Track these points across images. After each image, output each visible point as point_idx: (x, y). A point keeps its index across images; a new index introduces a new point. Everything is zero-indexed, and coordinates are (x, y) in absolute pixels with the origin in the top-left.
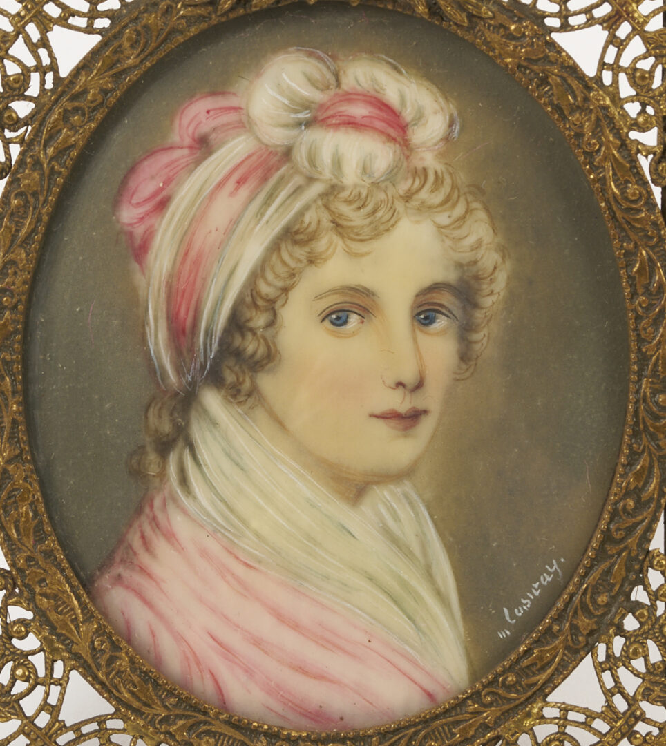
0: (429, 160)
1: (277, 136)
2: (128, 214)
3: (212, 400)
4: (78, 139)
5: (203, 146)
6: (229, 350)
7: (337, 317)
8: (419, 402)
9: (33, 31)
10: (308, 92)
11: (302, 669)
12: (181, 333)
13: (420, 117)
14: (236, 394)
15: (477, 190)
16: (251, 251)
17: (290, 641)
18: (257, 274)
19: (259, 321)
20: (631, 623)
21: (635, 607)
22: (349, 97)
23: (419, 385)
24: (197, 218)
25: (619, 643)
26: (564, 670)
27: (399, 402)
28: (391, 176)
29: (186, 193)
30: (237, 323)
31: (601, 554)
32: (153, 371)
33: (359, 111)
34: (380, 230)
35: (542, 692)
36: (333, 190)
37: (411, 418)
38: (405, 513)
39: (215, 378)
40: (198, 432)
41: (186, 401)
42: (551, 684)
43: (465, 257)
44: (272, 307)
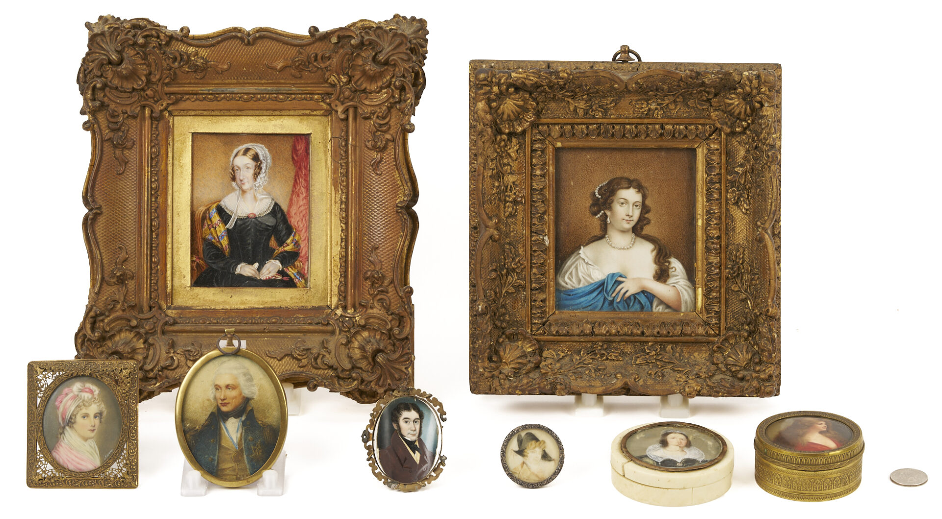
0: (96, 396)
1: (76, 393)
2: (57, 403)
3: (67, 428)
4: (50, 393)
5: (67, 394)
6: (70, 421)
7: (84, 417)
8: (94, 428)
9: (44, 379)
10: (81, 388)
11: (78, 463)
12: (63, 419)
13: (95, 391)
14: (70, 427)
15: (102, 401)
16: (73, 408)
17: (77, 460)
18: (74, 411)
19: (74, 417)
20: (121, 457)
21: (122, 455)
22: (86, 388)
23: (94, 426)
24: (66, 404)
25: (120, 460)
26: (113, 463)
27: (92, 428)
28: (91, 398)
30: (71, 418)
31: (118, 448)
32: (59, 424)
33: (87, 390)
34: (90, 406)
35: (110, 466)
36: (84, 400)
37: (94, 430)
38: (92, 443)
39: (68, 425)
40: (65, 432)
41: (64, 428)
42: (111, 465)
43: (101, 409)
44: (75, 415)
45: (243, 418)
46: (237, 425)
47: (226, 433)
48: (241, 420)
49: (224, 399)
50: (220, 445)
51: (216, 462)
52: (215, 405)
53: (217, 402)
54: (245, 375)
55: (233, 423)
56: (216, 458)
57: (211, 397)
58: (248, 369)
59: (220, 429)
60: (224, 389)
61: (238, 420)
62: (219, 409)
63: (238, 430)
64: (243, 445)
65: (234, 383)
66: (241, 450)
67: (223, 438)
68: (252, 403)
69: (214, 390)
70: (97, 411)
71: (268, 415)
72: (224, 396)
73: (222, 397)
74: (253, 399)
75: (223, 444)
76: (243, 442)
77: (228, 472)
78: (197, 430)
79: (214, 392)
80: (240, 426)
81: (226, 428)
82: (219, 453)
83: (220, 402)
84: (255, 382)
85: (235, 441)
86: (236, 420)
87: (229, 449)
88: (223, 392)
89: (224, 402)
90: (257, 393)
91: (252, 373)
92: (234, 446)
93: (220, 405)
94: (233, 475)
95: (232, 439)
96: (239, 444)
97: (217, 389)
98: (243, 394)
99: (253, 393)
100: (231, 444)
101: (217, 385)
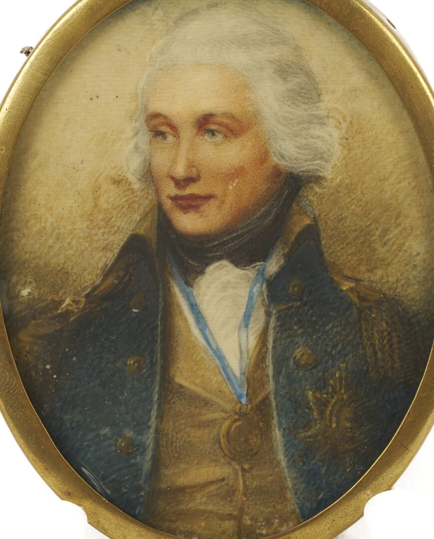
45: (273, 266)
46: (243, 293)
47: (196, 331)
48: (261, 273)
49: (190, 180)
50: (167, 380)
51: (149, 455)
52: (146, 203)
53: (157, 192)
54: (283, 71)
55: (225, 287)
56: (149, 438)
57: (132, 167)
58: (297, 48)
59: (168, 310)
60: (187, 132)
61: (250, 273)
62: (164, 223)
63: (247, 317)
64: (271, 386)
65: (235, 110)
66: (263, 408)
67: (181, 351)
68: (312, 196)
69: (144, 137)
71: (381, 251)
72: (190, 165)
73: (180, 171)
74: (318, 179)
75: (183, 377)
76: (270, 371)
77: (199, 502)
78: (67, 313)
79: (144, 147)
80: (258, 301)
81: (194, 307)
82: (160, 417)
83: (171, 189)
84: (328, 103)
85: (235, 365)
86: (238, 272)
87: (206, 403)
88: (184, 146)
89: (188, 191)
90: (337, 152)
91: (315, 66)
92: (227, 389)
93: (168, 204)
94: (222, 518)
95: (221, 358)
96: (254, 379)
97: (158, 134)
98: (276, 160)
99: (320, 155)
100: (216, 380)
101: (157, 115)
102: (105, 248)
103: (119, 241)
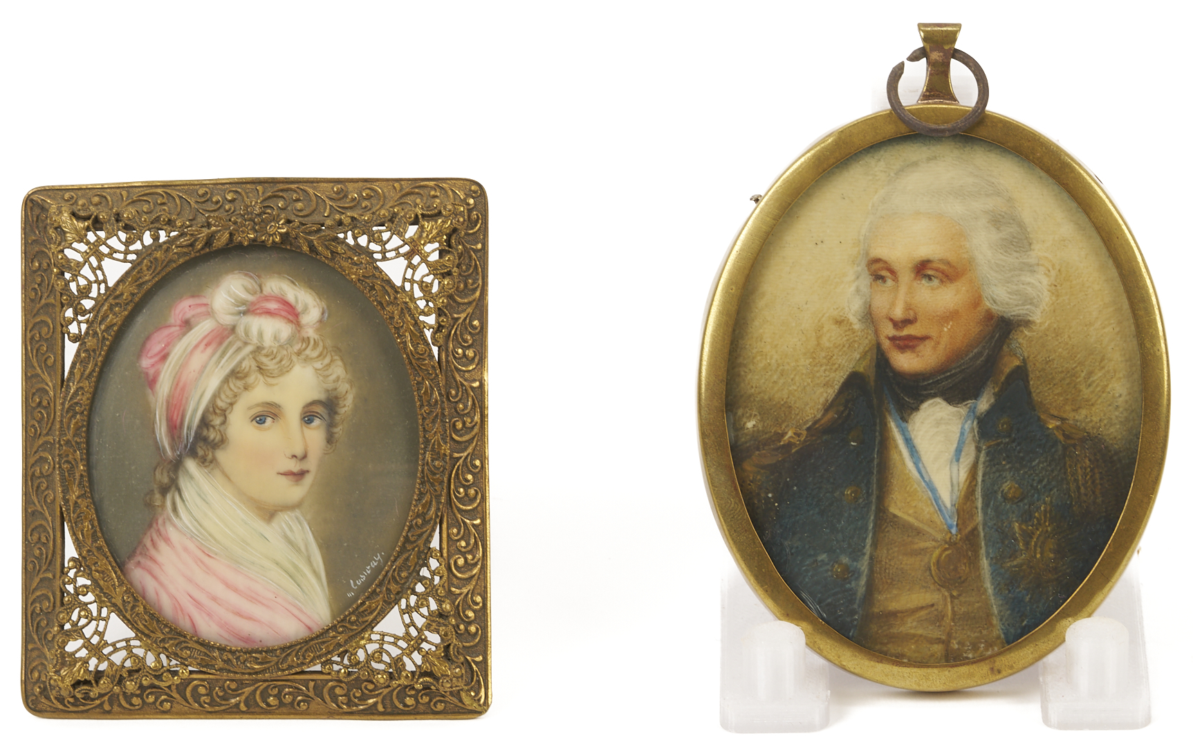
0: (310, 333)
1: (227, 320)
2: (145, 363)
3: (191, 465)
4: (118, 320)
5: (187, 325)
6: (200, 438)
7: (260, 419)
8: (304, 466)
9: (93, 260)
10: (244, 295)
11: (239, 614)
12: (174, 428)
13: (306, 309)
14: (204, 462)
15: (337, 350)
16: (213, 383)
17: (233, 598)
18: (216, 396)
19: (217, 421)
20: (420, 588)
21: (422, 579)
22: (267, 299)
23: (305, 457)
24: (183, 365)
25: (413, 599)
26: (383, 614)
27: (294, 466)
28: (290, 341)
29: (177, 351)
30: (205, 423)
31: (403, 549)
32: (158, 448)
33: (273, 306)
34: (283, 371)
35: (371, 626)
36: (259, 349)
37: (300, 475)
38: (296, 527)
39: (193, 453)
40: (183, 483)
41: (177, 465)
42: (376, 621)
43: (330, 386)
44: (224, 413)
45: (984, 404)
46: (954, 429)
47: (910, 464)
48: (972, 410)
49: (907, 322)
50: (881, 510)
51: (863, 581)
52: (866, 342)
53: (876, 332)
54: (997, 221)
55: (938, 423)
56: (864, 565)
57: (853, 307)
58: (1010, 200)
59: (884, 443)
60: (906, 277)
61: (962, 410)
62: (882, 362)
63: (959, 451)
64: (980, 517)
65: (951, 256)
66: (971, 538)
67: (895, 482)
68: (1023, 341)
69: (866, 280)
70: (321, 396)
71: (1086, 392)
72: (908, 307)
73: (898, 313)
74: (1027, 323)
75: (897, 507)
76: (979, 504)
77: (910, 626)
78: (790, 445)
79: (865, 289)
80: (969, 437)
81: (909, 442)
82: (875, 545)
83: (889, 330)
84: (1039, 251)
85: (946, 497)
86: (951, 409)
87: (919, 532)
88: (903, 289)
89: (905, 332)
90: (1046, 298)
91: (1027, 216)
92: (938, 519)
93: (886, 344)
94: (932, 641)
95: (933, 489)
96: (964, 509)
97: (878, 278)
98: (988, 304)
99: (1030, 301)
100: (928, 510)
101: (877, 260)
102: (826, 385)
103: (839, 378)
